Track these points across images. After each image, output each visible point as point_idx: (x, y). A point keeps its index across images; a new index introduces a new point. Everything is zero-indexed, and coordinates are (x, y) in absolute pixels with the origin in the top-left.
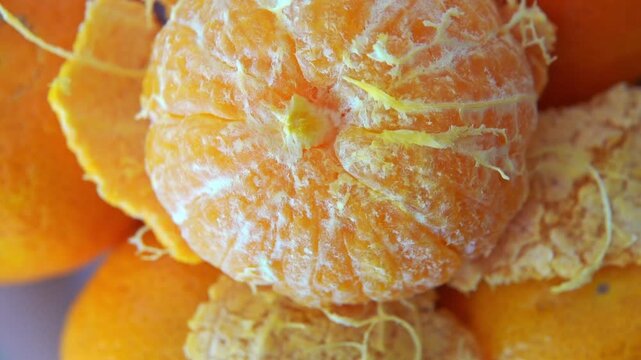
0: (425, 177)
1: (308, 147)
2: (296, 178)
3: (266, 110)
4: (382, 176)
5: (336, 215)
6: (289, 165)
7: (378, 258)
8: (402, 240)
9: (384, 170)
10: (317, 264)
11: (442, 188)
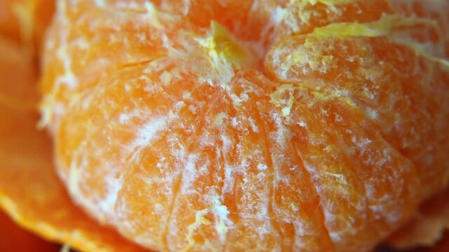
0: (367, 67)
1: (238, 67)
2: (233, 96)
3: (187, 37)
4: (324, 70)
5: (283, 123)
6: (223, 86)
7: (337, 163)
8: (357, 140)
9: (324, 63)
10: (274, 182)
11: (388, 76)
